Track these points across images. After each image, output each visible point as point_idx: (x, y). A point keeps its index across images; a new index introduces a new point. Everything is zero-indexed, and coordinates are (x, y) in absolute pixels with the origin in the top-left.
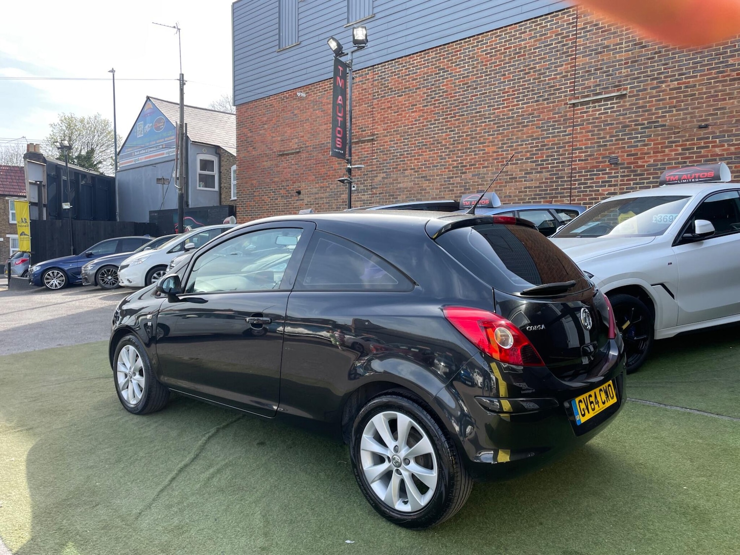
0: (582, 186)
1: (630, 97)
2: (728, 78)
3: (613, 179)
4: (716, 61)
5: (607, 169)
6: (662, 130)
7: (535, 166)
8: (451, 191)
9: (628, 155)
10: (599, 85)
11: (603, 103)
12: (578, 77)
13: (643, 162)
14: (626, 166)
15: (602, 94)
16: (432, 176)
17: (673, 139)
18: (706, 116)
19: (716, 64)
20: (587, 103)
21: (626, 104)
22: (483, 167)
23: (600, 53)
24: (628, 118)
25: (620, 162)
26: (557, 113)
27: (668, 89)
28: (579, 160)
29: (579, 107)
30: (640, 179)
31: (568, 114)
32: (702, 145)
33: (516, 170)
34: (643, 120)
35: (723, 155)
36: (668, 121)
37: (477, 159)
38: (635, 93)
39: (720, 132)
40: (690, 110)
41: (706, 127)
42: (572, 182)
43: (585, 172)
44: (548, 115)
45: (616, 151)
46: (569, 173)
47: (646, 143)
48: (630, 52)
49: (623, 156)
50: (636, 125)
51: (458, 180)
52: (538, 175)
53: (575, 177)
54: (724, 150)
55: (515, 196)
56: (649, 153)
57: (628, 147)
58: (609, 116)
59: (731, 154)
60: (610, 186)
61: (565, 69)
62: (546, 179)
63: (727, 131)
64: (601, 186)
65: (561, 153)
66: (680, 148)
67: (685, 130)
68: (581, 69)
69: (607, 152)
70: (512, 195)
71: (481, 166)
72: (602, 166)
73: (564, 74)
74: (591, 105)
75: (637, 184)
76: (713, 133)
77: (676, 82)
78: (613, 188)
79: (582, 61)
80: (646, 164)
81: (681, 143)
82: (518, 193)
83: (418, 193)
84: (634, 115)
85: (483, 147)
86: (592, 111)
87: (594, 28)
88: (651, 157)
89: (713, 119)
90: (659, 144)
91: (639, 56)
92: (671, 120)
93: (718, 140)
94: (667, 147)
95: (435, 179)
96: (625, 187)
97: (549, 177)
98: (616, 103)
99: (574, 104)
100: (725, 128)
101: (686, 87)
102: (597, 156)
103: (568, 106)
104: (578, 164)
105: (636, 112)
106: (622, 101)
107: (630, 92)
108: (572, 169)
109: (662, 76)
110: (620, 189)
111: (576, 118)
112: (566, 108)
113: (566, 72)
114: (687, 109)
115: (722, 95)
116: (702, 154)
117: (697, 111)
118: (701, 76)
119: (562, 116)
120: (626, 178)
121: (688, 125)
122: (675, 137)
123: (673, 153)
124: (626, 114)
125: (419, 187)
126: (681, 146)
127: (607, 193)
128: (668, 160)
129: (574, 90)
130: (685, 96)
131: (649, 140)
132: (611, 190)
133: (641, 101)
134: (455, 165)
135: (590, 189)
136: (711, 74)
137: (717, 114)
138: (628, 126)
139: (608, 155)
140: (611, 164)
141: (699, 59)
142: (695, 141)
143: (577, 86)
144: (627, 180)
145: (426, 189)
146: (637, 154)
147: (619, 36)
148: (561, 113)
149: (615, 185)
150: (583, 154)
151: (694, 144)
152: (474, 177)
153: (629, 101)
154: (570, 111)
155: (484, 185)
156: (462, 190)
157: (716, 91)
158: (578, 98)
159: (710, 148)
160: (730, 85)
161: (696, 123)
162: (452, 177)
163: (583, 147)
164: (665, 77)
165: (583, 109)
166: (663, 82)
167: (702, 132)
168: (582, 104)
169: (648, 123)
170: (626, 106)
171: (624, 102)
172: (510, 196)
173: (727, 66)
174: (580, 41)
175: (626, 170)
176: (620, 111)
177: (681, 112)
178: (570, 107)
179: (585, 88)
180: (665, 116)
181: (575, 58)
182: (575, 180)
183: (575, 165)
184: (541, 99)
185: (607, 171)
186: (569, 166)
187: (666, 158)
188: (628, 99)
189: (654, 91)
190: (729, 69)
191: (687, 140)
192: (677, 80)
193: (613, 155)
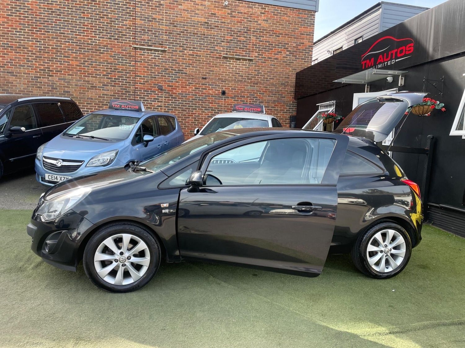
0: (142, 99)
1: (168, 52)
2: (215, 56)
3: (160, 98)
4: (210, 46)
5: (157, 92)
6: (185, 76)
7: (110, 81)
8: (39, 87)
9: (168, 86)
10: (150, 41)
11: (153, 52)
12: (137, 32)
13: (176, 91)
14: (167, 91)
15: (152, 47)
16: (18, 73)
17: (190, 82)
18: (205, 73)
19: (210, 47)
20: (144, 49)
21: (166, 56)
22: (68, 75)
23: (151, 21)
24: (168, 65)
25: (163, 89)
26: (124, 50)
27: (188, 54)
28: (140, 83)
29: (139, 51)
30: (175, 100)
31: (132, 53)
32: (204, 87)
33: (96, 81)
34: (175, 68)
35: (212, 94)
36: (188, 71)
37: (63, 68)
38: (171, 51)
39: (212, 83)
40: (198, 68)
41: (205, 79)
42: (136, 96)
43: (144, 91)
44: (118, 50)
45: (162, 82)
46: (133, 90)
47: (177, 81)
48: (168, 27)
49: (165, 86)
50: (172, 70)
51: (46, 80)
52: (113, 88)
53: (137, 93)
54: (213, 92)
55: (95, 99)
56: (179, 87)
57: (168, 81)
58: (157, 61)
59: (216, 94)
60: (158, 102)
61: (128, 23)
62: (118, 91)
63: (214, 83)
64: (153, 101)
65: (128, 76)
66: (194, 87)
67: (196, 78)
68: (139, 27)
69: (157, 82)
70: (94, 98)
71: (67, 74)
72: (154, 89)
73: (128, 27)
74: (146, 51)
75: (173, 103)
76: (208, 82)
77: (192, 52)
78: (160, 103)
79: (140, 22)
80: (177, 93)
81: (194, 85)
82: (98, 97)
83: (4, 85)
84: (170, 64)
85: (68, 60)
86: (147, 55)
87: (147, 4)
88: (180, 89)
89: (209, 75)
90: (184, 83)
91: (172, 31)
92: (189, 71)
93: (210, 86)
94: (188, 85)
95: (22, 76)
96: (167, 103)
97: (120, 90)
98: (161, 54)
99: (135, 47)
100: (214, 81)
101: (196, 56)
102: (151, 83)
103: (132, 48)
104: (139, 86)
105: (172, 62)
106: (164, 54)
107: (168, 50)
108: (135, 88)
109: (185, 46)
110: (164, 104)
111: (137, 57)
112: (130, 48)
113: (129, 26)
114: (197, 67)
115: (213, 64)
116: (204, 92)
117: (201, 69)
118: (203, 51)
119: (128, 53)
120: (167, 99)
121: (198, 76)
122: (191, 81)
123: (191, 89)
124: (166, 62)
125: (6, 80)
126: (194, 86)
127: (157, 105)
128: (188, 92)
129: (135, 39)
130: (196, 60)
131: (178, 80)
132: (159, 104)
133: (174, 57)
134: (42, 68)
135: (147, 102)
136: (207, 52)
137: (210, 73)
138: (168, 69)
139: (157, 83)
140: (159, 89)
141: (202, 43)
142: (201, 85)
143: (137, 36)
144: (168, 100)
145: (13, 83)
146: (173, 86)
147: (161, 15)
148: (127, 51)
149: (161, 102)
150: (142, 80)
151: (200, 86)
152: (61, 81)
153: (168, 55)
154: (133, 51)
155: (69, 87)
156: (49, 88)
157: (210, 62)
158: (137, 44)
159: (207, 90)
160: (216, 60)
161: (201, 76)
162: (40, 77)
163: (142, 76)
164: (187, 47)
165: (141, 52)
166: (185, 49)
167: (204, 81)
168: (141, 49)
169: (178, 70)
170: (166, 57)
171: (165, 55)
172: (92, 99)
173: (215, 50)
174: (138, 9)
175: (167, 94)
176: (163, 59)
177: (194, 68)
178: (132, 49)
179: (142, 40)
180: (186, 69)
181: (135, 19)
182: (137, 95)
183: (137, 85)
184: (113, 38)
185: (156, 93)
186: (133, 85)
187: (187, 91)
188: (167, 54)
189: (181, 53)
190: (215, 52)
191: (197, 84)
192: (192, 50)
193: (160, 84)
